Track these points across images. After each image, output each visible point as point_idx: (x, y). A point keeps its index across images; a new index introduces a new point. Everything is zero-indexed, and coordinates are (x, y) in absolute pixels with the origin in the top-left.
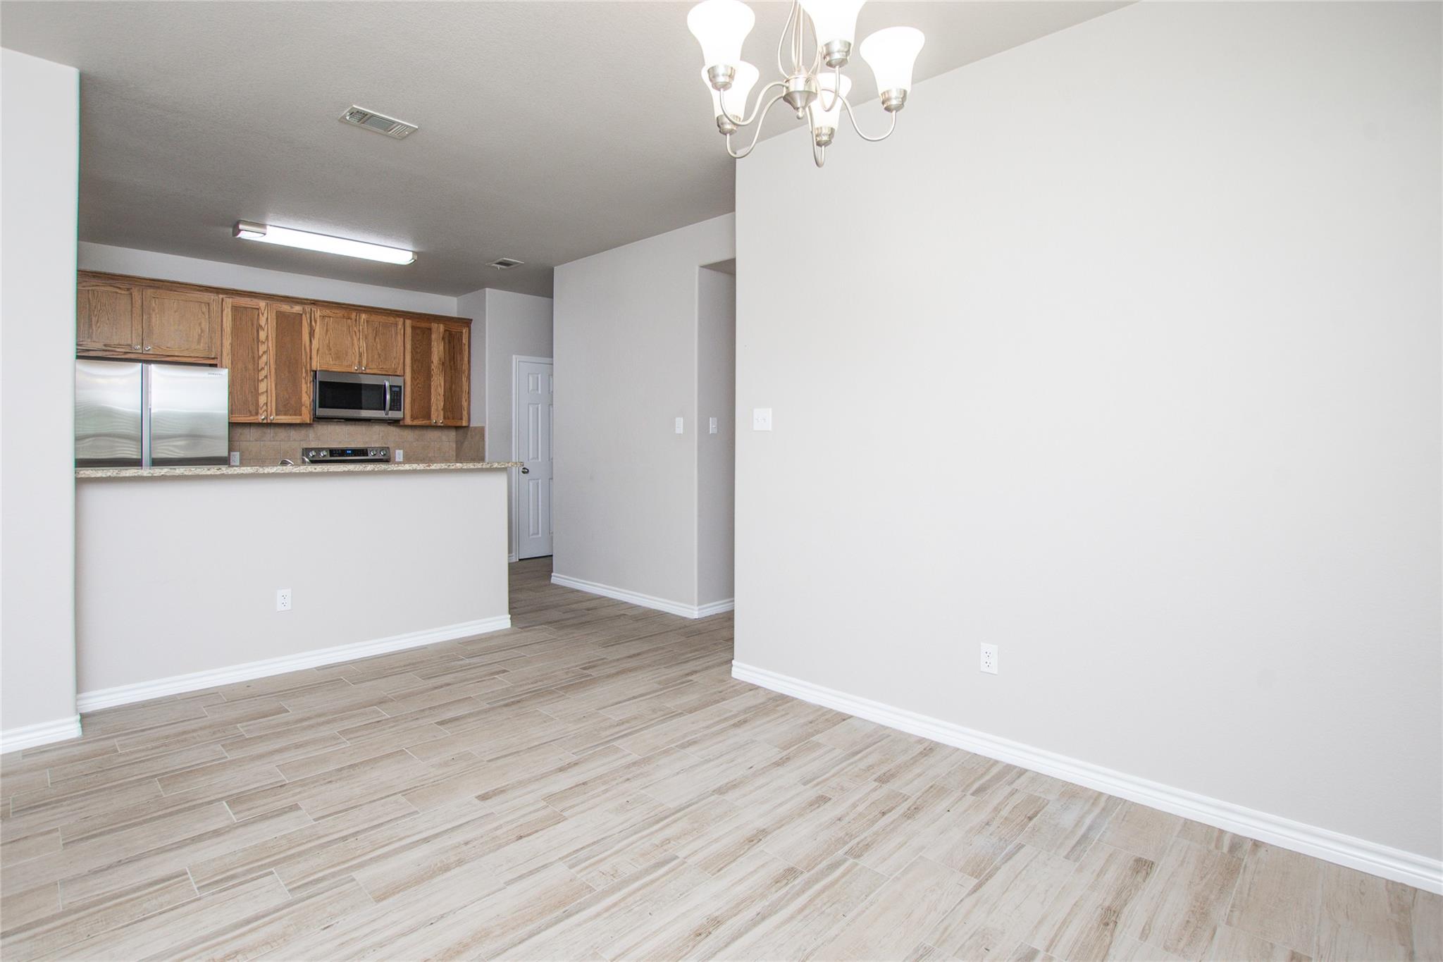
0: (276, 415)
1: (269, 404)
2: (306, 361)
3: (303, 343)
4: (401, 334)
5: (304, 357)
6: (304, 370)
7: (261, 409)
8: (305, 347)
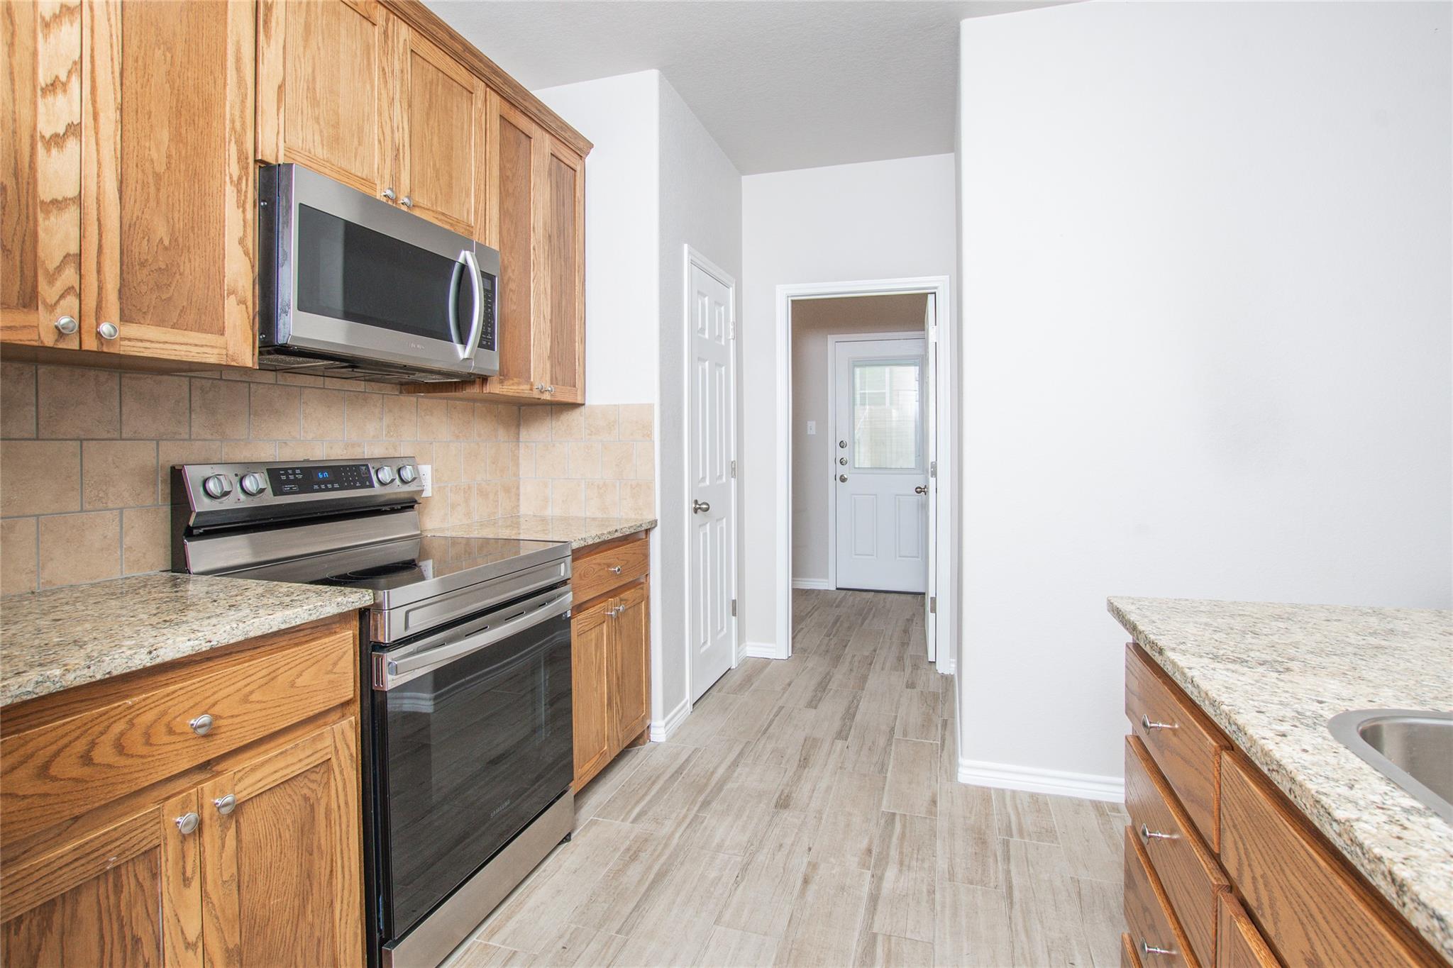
0: (125, 318)
1: (90, 266)
2: (242, 117)
3: (231, 38)
4: (481, 127)
5: (231, 93)
6: (233, 148)
7: (52, 279)
8: (238, 60)
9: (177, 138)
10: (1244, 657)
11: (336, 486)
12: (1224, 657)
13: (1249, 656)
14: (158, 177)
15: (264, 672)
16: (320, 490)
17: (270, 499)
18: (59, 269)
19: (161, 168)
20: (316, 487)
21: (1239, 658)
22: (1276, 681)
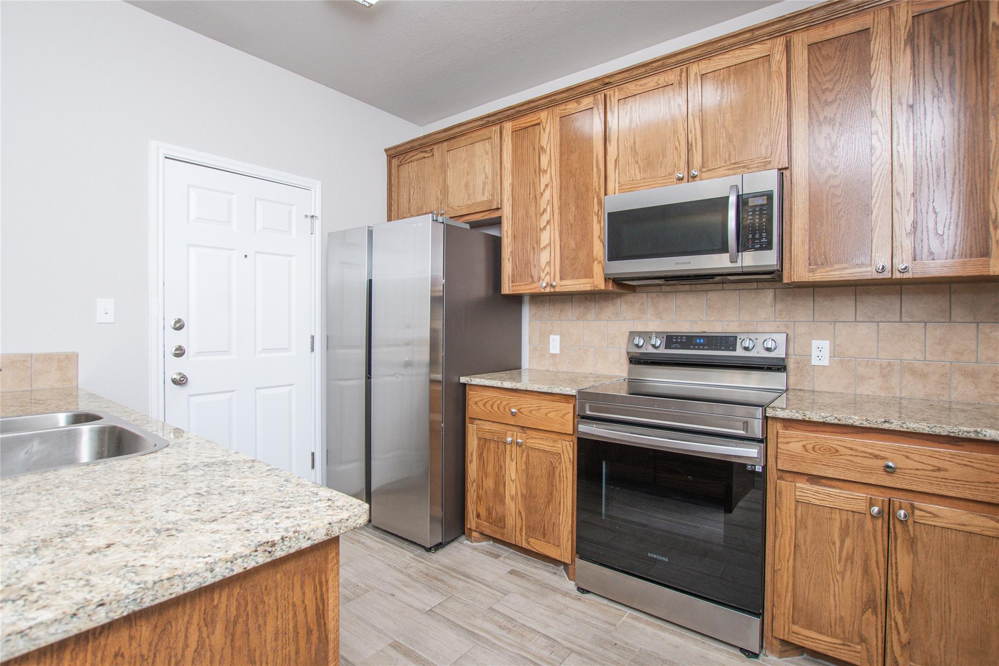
0: (561, 280)
1: (552, 264)
2: (599, 185)
3: (595, 155)
4: (779, 72)
5: (595, 179)
6: (596, 200)
7: (543, 272)
8: (597, 161)
9: (577, 207)
10: (207, 469)
11: (706, 347)
12: (219, 465)
13: (204, 470)
14: (571, 225)
15: (537, 405)
16: (694, 349)
17: (662, 350)
18: (545, 267)
19: (572, 222)
20: (692, 347)
21: (210, 467)
22: (188, 458)
